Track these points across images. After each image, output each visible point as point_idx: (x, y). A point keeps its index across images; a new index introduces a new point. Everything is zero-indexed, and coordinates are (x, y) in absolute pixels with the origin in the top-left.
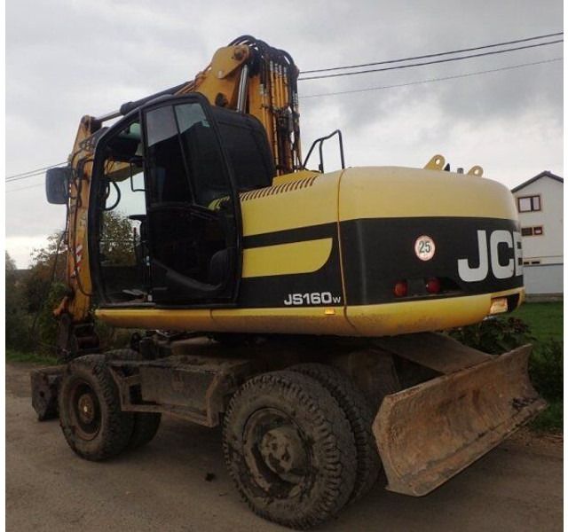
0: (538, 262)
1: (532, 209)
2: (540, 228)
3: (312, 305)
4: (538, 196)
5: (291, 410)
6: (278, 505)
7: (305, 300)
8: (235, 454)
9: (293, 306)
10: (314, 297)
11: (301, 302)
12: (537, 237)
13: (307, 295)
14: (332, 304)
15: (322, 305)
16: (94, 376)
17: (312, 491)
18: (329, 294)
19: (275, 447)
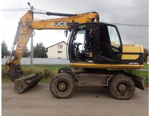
0: (61, 58)
1: (61, 48)
2: (62, 52)
3: (134, 64)
4: (62, 45)
5: (128, 81)
6: (124, 97)
7: (133, 64)
8: (114, 90)
9: (130, 64)
10: (135, 63)
11: (132, 64)
12: (61, 53)
13: (133, 63)
14: (138, 65)
15: (136, 64)
16: (69, 78)
17: (131, 93)
18: (138, 63)
19: (122, 88)
